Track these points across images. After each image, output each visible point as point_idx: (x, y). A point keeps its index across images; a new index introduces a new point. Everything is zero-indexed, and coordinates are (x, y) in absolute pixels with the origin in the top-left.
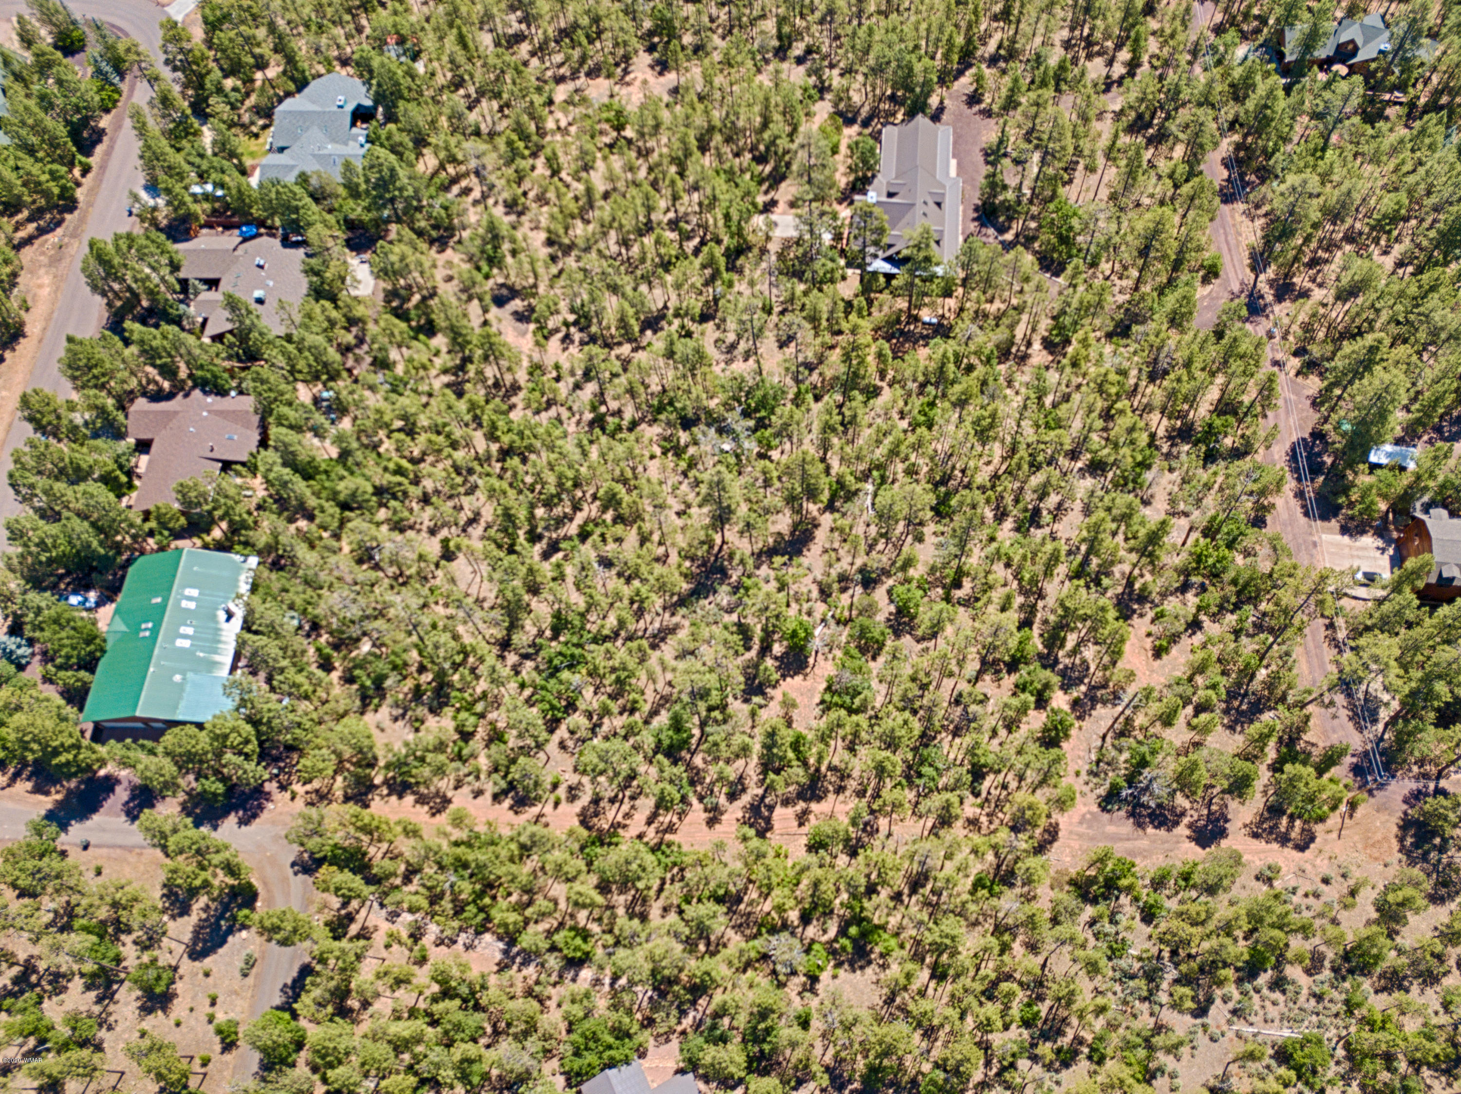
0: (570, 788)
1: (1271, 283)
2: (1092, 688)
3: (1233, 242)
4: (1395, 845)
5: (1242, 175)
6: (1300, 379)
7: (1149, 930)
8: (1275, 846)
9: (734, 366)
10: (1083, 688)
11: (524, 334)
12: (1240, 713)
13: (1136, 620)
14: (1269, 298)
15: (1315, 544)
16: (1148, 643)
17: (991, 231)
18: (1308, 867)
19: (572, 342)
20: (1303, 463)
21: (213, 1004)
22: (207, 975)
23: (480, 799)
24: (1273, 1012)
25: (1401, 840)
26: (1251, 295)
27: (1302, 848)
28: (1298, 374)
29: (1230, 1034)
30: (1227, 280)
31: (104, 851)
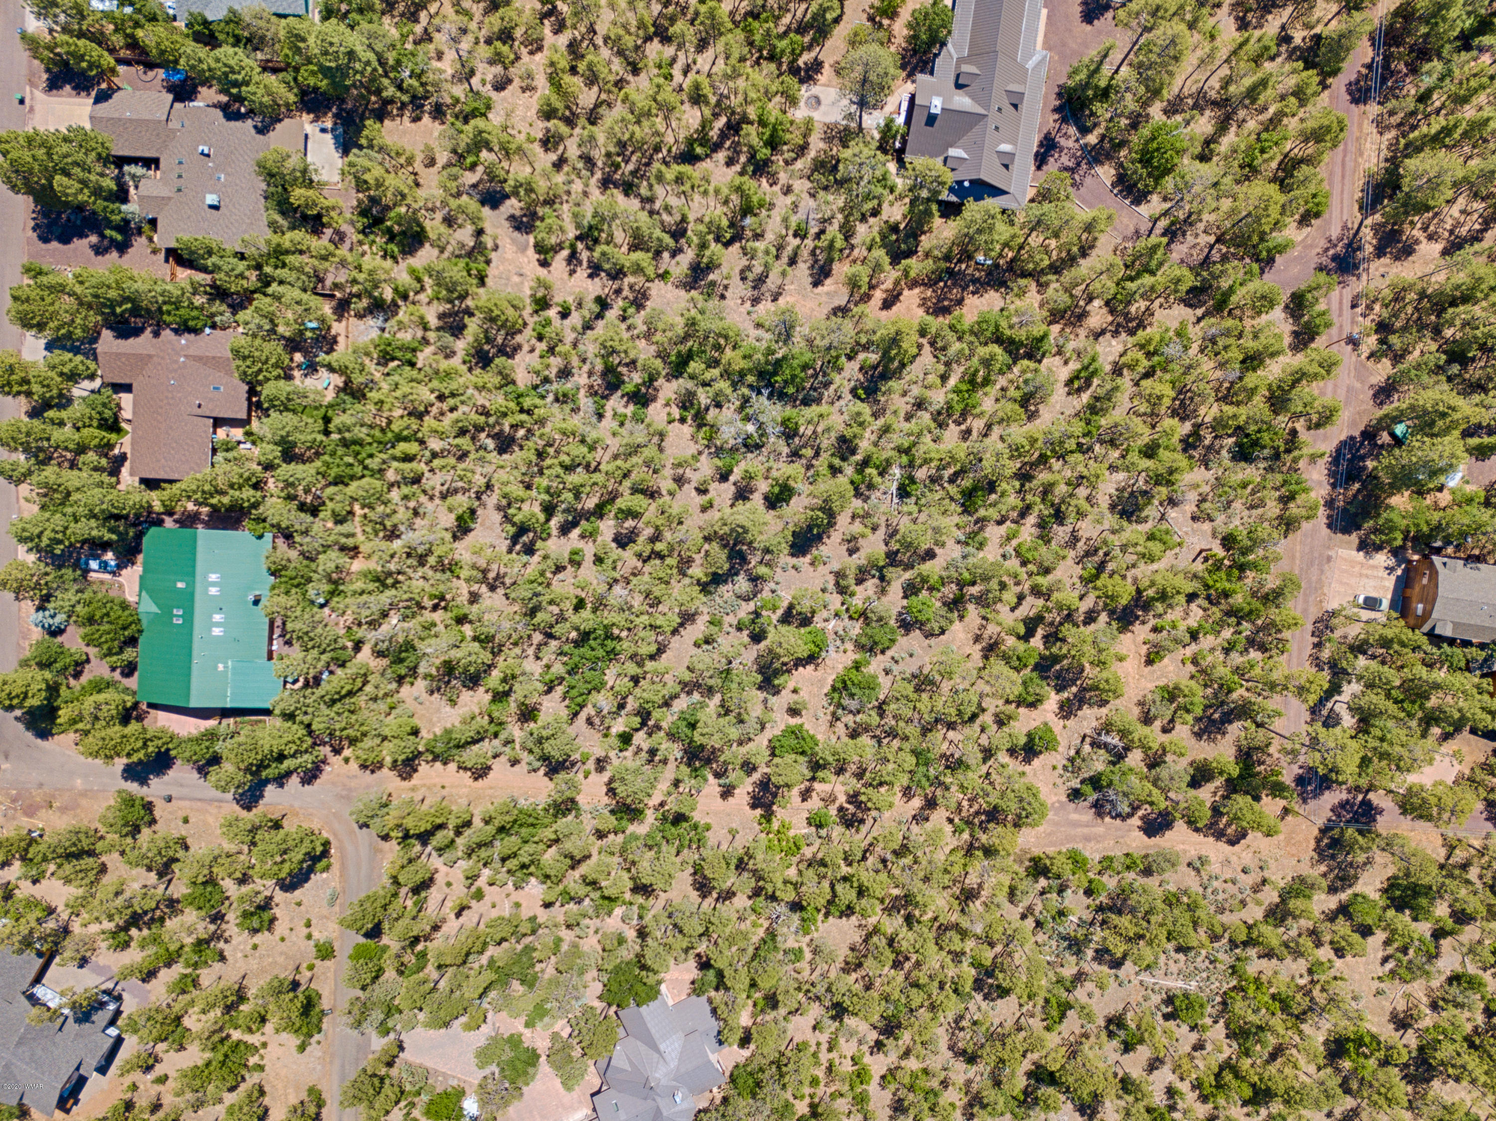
0: (599, 761)
1: (1376, 228)
2: (1082, 690)
3: (1350, 164)
4: (1312, 844)
5: (1387, 58)
6: (1370, 364)
7: (1090, 901)
8: (1211, 839)
9: (761, 307)
10: (1074, 689)
11: (523, 249)
12: (1212, 721)
13: (1137, 627)
14: (1369, 249)
15: (1329, 559)
16: (1144, 649)
17: (1072, 130)
18: (1234, 859)
19: (580, 263)
20: (1344, 466)
21: (308, 925)
22: (299, 904)
23: (517, 767)
24: (1174, 968)
25: (1318, 841)
26: (1350, 245)
27: (1232, 843)
28: (1372, 355)
29: (1135, 982)
30: (1329, 222)
31: (187, 803)
